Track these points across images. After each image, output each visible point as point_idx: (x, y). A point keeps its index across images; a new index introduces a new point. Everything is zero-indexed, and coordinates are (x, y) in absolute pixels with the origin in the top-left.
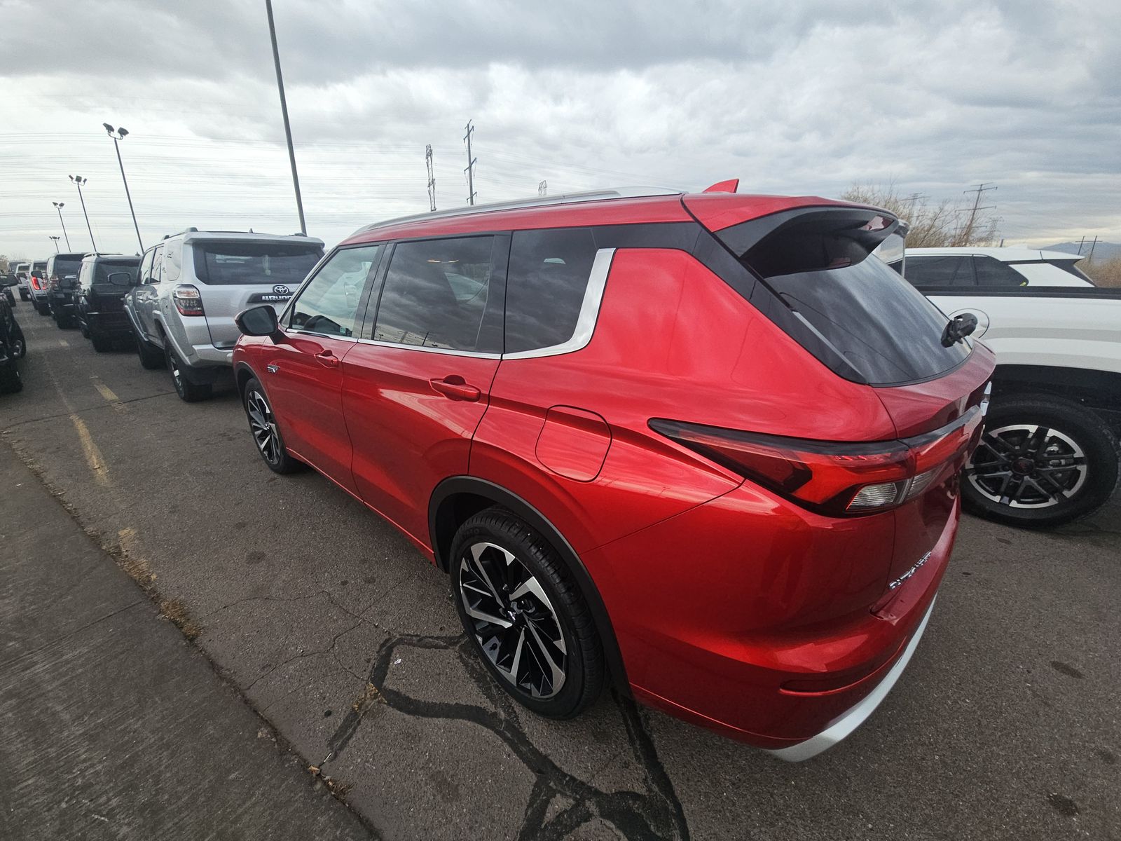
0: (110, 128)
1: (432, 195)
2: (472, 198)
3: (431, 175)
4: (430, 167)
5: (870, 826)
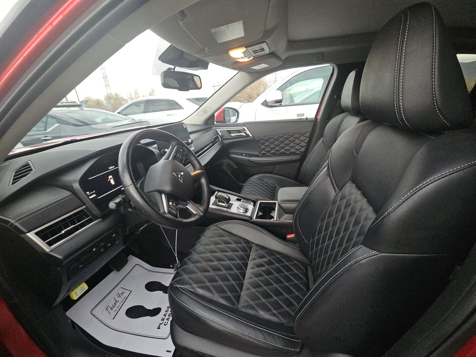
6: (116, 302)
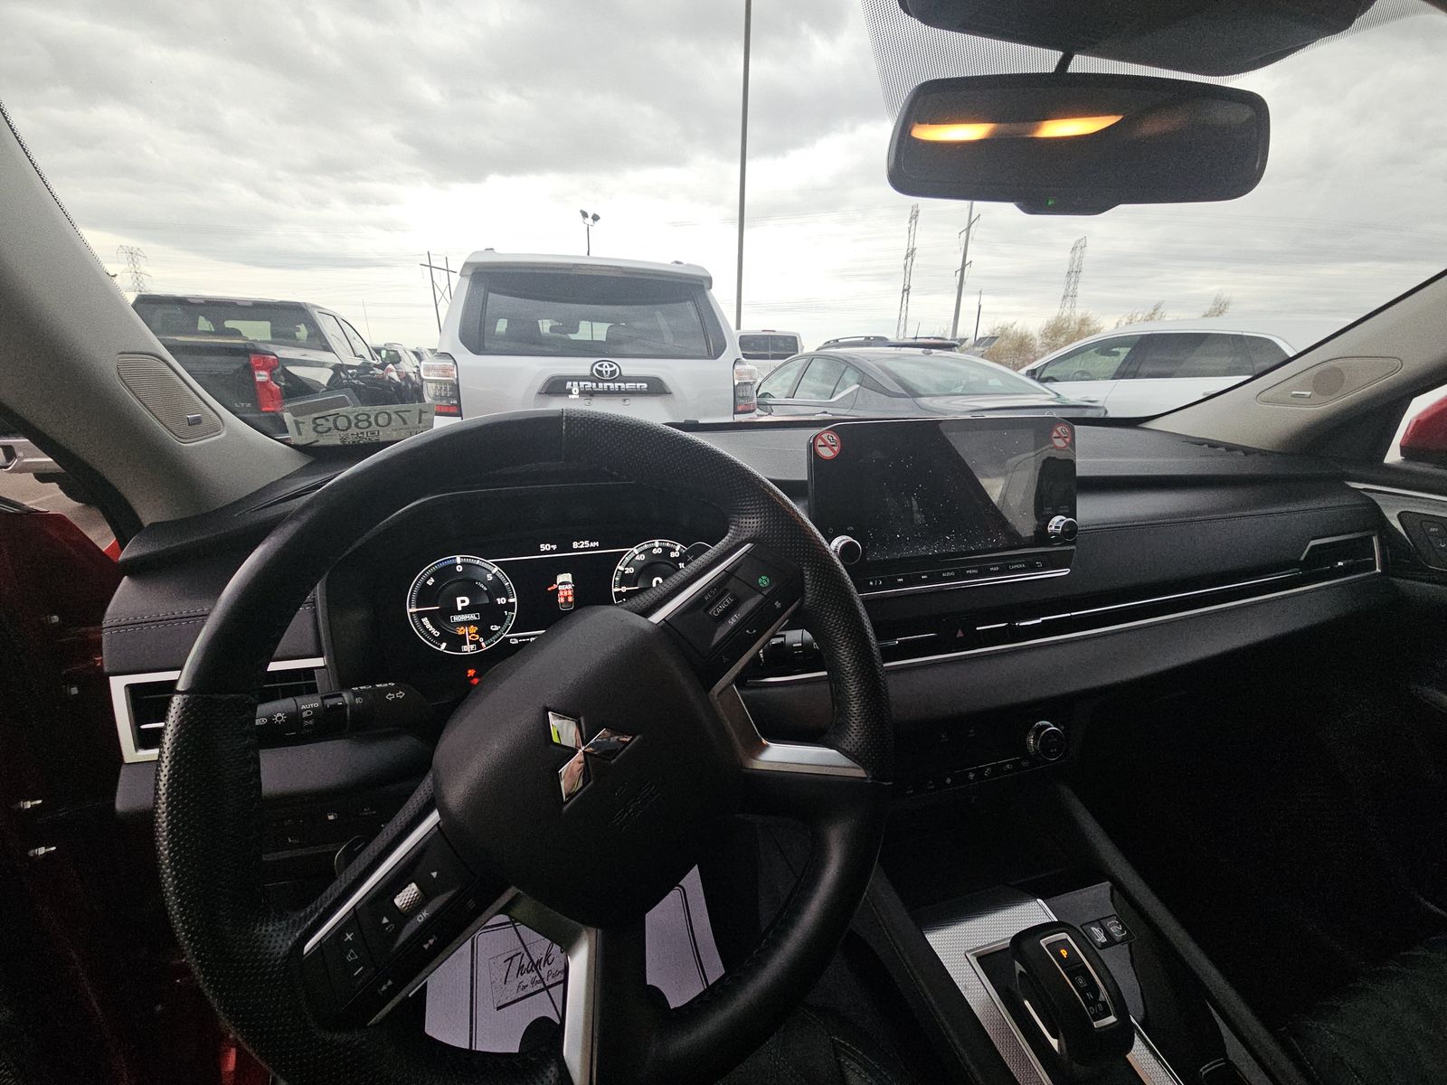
0: (585, 215)
1: (908, 269)
2: (963, 269)
3: (911, 243)
4: (912, 233)
6: (547, 960)
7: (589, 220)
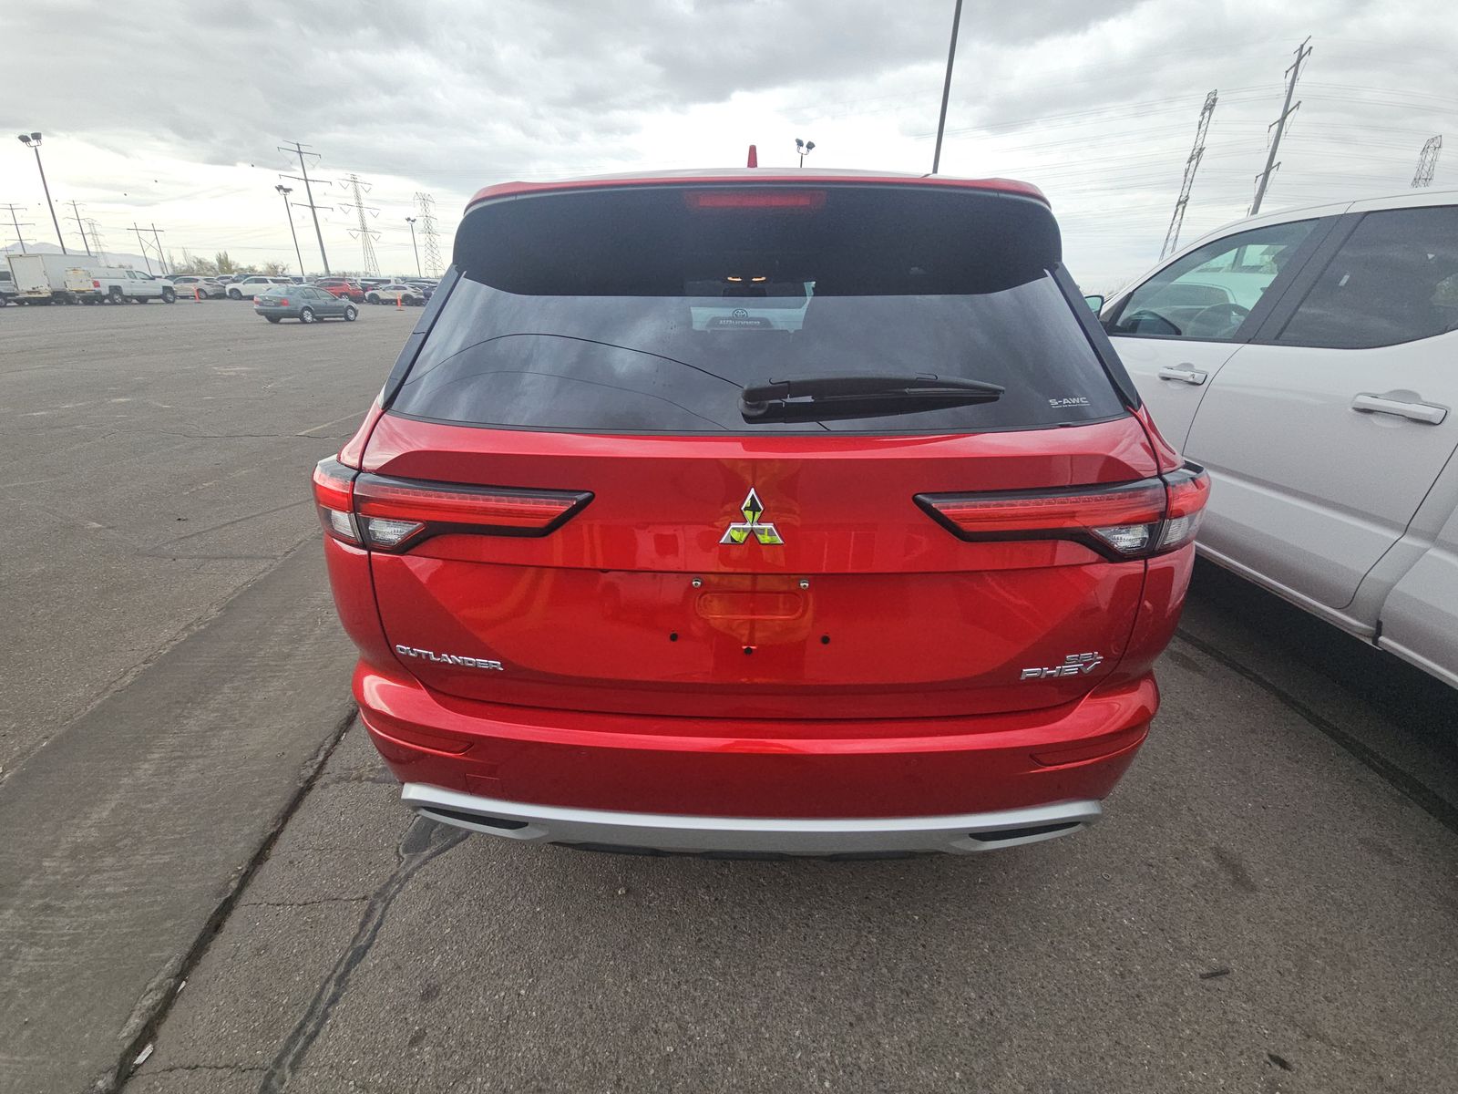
0: (800, 143)
1: (1190, 176)
2: (1267, 173)
3: (1200, 142)
4: (1203, 128)
5: (523, 992)
7: (804, 149)
